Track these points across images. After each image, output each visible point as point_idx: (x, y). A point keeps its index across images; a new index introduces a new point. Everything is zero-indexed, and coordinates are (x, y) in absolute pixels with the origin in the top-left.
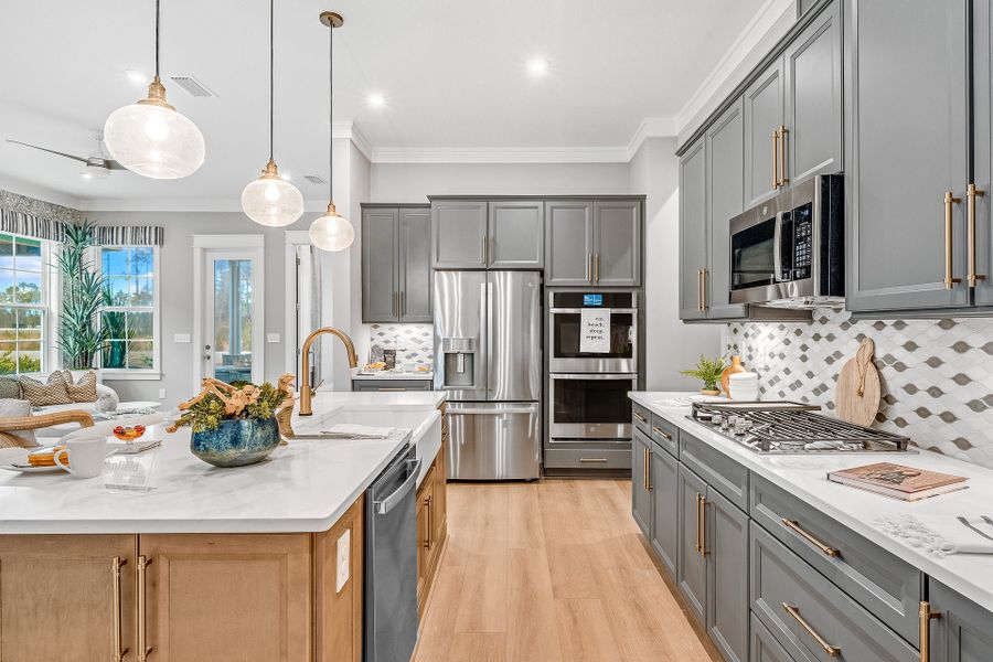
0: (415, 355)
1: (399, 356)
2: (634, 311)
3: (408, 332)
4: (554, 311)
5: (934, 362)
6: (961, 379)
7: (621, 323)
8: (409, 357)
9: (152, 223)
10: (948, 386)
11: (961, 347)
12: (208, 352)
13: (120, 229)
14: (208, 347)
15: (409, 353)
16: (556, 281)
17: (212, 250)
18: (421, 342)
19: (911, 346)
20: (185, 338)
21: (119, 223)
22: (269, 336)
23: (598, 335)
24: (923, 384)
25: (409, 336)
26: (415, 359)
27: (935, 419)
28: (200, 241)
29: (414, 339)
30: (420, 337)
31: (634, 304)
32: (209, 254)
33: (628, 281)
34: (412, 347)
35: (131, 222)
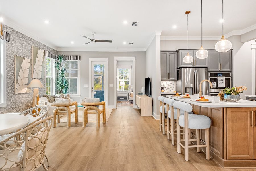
0: (168, 89)
1: (164, 89)
2: (230, 77)
3: (167, 83)
4: (211, 77)
7: (227, 80)
8: (167, 89)
9: (78, 54)
12: (92, 89)
13: (69, 56)
14: (92, 88)
15: (167, 88)
16: (210, 70)
17: (94, 62)
18: (170, 85)
20: (86, 85)
21: (69, 54)
22: (110, 85)
23: (222, 83)
25: (167, 84)
26: (168, 90)
28: (91, 59)
29: (168, 85)
30: (170, 84)
31: (230, 76)
32: (93, 63)
33: (229, 70)
34: (168, 87)
35: (72, 54)
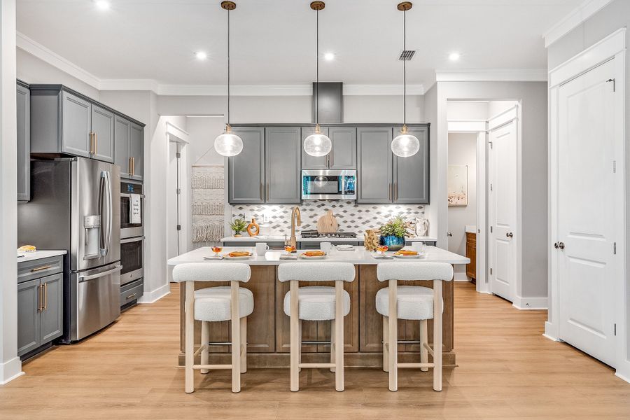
2: (143, 196)
5: (352, 215)
6: (360, 218)
10: (356, 220)
11: (360, 211)
19: (345, 212)
23: (137, 211)
24: (349, 220)
27: (353, 228)
31: (143, 192)
